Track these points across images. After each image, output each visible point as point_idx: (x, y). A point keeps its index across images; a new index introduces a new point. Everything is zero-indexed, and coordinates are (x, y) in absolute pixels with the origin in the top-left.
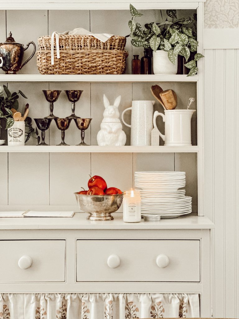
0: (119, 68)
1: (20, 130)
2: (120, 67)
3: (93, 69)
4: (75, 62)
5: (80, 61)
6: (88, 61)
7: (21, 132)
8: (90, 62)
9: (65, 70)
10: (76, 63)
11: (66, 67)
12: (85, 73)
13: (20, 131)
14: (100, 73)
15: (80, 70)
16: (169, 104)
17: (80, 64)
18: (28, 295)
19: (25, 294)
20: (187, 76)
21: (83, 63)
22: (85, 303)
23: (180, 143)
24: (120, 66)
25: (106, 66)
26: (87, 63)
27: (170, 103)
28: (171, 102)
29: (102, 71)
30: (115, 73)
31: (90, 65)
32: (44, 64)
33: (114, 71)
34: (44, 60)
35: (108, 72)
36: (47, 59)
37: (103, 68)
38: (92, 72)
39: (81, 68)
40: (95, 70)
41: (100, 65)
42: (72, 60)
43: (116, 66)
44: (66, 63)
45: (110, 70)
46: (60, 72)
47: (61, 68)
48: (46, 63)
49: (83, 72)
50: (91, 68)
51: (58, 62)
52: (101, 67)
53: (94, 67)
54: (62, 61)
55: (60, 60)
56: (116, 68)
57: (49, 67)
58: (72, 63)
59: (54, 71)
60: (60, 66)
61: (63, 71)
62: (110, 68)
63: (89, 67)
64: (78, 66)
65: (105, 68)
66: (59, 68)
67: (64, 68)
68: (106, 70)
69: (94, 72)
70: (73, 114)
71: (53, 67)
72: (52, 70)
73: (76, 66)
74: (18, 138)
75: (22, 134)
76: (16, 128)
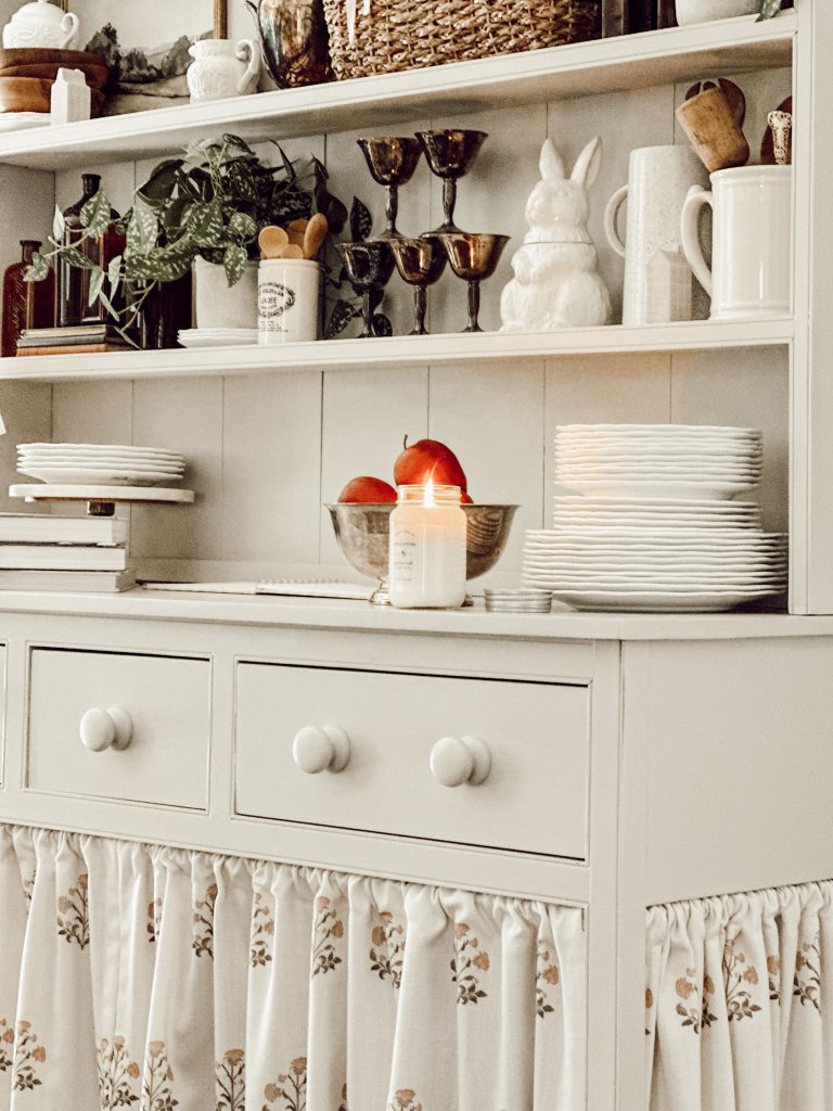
0: (543, 24)
1: (283, 288)
2: (547, 18)
3: (469, 39)
4: (415, 21)
5: (430, 15)
6: (452, 12)
7: (287, 296)
8: (455, 16)
9: (392, 56)
10: (418, 24)
11: (391, 43)
12: (449, 61)
13: (283, 295)
14: (489, 52)
15: (432, 50)
16: (704, 146)
17: (430, 27)
18: (127, 846)
19: (119, 843)
20: (759, 20)
21: (439, 22)
22: (262, 894)
23: (757, 308)
24: (546, 14)
25: (503, 23)
26: (447, 21)
27: (706, 142)
28: (707, 137)
29: (496, 44)
30: (534, 44)
31: (458, 27)
32: (337, 45)
33: (530, 36)
34: (336, 28)
35: (512, 43)
36: (341, 23)
37: (494, 32)
38: (466, 53)
39: (435, 43)
40: (474, 43)
41: (485, 21)
42: (406, 14)
43: (532, 15)
44: (391, 30)
45: (516, 36)
46: (379, 67)
47: (379, 52)
48: (340, 39)
49: (440, 56)
50: (461, 37)
51: (370, 29)
52: (488, 30)
53: (470, 34)
54: (381, 25)
55: (376, 22)
56: (534, 25)
57: (348, 53)
58: (408, 26)
59: (365, 64)
60: (376, 45)
61: (385, 61)
62: (516, 27)
63: (457, 33)
64: (426, 37)
65: (501, 32)
66: (374, 50)
67: (387, 48)
68: (505, 38)
69: (474, 51)
70: (446, 221)
71: (359, 49)
72: (359, 63)
73: (421, 35)
74: (274, 318)
75: (290, 304)
76: (270, 284)
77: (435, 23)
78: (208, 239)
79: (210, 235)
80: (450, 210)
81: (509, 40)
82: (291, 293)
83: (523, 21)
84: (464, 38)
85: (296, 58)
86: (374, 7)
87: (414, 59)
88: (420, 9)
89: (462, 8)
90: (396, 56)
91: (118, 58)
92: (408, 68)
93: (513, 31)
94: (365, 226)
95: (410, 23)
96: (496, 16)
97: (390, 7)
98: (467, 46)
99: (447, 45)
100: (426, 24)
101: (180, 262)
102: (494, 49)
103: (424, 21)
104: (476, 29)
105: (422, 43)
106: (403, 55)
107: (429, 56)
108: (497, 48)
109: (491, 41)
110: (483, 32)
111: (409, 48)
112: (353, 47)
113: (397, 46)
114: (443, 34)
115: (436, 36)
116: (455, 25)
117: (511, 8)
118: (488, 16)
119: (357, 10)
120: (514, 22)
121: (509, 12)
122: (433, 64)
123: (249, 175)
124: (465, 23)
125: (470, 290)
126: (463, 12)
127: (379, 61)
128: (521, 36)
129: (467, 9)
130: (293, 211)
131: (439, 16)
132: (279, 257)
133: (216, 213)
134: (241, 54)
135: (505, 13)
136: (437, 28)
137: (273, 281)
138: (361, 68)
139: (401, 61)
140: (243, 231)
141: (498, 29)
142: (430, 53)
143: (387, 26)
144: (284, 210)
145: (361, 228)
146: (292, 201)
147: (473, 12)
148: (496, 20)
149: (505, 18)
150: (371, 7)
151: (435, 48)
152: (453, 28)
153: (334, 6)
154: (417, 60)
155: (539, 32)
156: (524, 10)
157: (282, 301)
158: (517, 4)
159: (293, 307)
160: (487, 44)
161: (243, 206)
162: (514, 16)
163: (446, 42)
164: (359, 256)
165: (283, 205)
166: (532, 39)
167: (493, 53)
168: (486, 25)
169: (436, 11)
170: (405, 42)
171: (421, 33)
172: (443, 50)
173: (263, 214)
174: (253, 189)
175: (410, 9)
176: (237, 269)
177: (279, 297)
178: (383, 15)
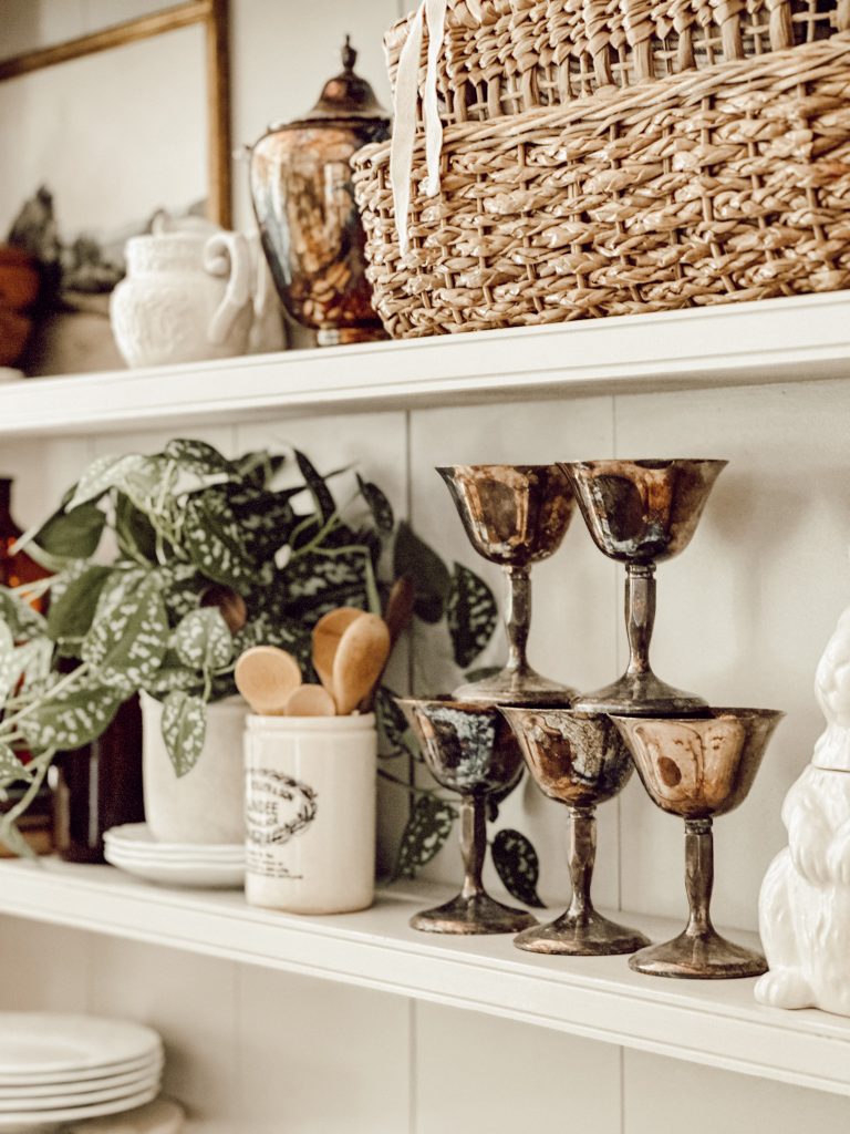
1: (292, 783)
3: (663, 256)
5: (573, 198)
6: (623, 192)
7: (299, 799)
8: (628, 201)
9: (491, 288)
10: (545, 219)
11: (489, 261)
12: (620, 307)
13: (290, 797)
15: (579, 279)
21: (592, 213)
25: (742, 221)
26: (612, 212)
29: (728, 272)
30: (826, 275)
31: (636, 229)
32: (378, 258)
33: (813, 256)
34: (377, 220)
35: (768, 270)
36: (386, 212)
37: (722, 241)
38: (658, 290)
39: (585, 265)
40: (679, 268)
41: (700, 213)
42: (519, 196)
43: (818, 204)
44: (487, 230)
45: (777, 253)
46: (467, 311)
47: (461, 280)
48: (387, 247)
49: (598, 295)
50: (645, 252)
51: (443, 227)
52: (708, 236)
53: (663, 244)
54: (463, 218)
55: (455, 209)
56: (822, 226)
57: (402, 277)
58: (523, 221)
59: (437, 303)
60: (456, 264)
61: (477, 301)
62: (774, 234)
63: (632, 242)
64: (565, 248)
65: (739, 243)
66: (454, 275)
67: (480, 270)
68: (750, 257)
69: (675, 286)
70: (633, 667)
71: (424, 270)
72: (424, 299)
73: (553, 244)
74: (274, 848)
75: (308, 818)
76: (265, 772)
77: (585, 218)
78: (133, 672)
79: (138, 662)
80: (642, 638)
81: (758, 262)
82: (307, 794)
83: (793, 218)
84: (652, 255)
85: (322, 273)
86: (451, 178)
87: (541, 300)
88: (549, 184)
89: (642, 184)
90: (499, 291)
91: (58, 246)
92: (530, 317)
93: (769, 243)
94: (483, 620)
95: (529, 214)
96: (727, 203)
97: (484, 177)
98: (660, 275)
99: (612, 271)
100: (566, 218)
101: (91, 706)
102: (724, 283)
103: (559, 212)
104: (680, 233)
105: (559, 264)
106: (514, 289)
107: (573, 294)
108: (733, 283)
109: (717, 262)
110: (694, 242)
111: (529, 273)
112: (411, 266)
113: (502, 266)
114: (602, 245)
115: (587, 247)
116: (629, 223)
117: (762, 184)
118: (705, 204)
119: (416, 183)
120: (771, 218)
121: (758, 195)
122: (583, 316)
123: (228, 522)
124: (652, 219)
125: (690, 842)
126: (647, 193)
127: (464, 300)
128: (790, 254)
129: (655, 184)
130: (332, 587)
131: (594, 199)
132: (280, 713)
133: (153, 611)
134: (214, 264)
135: (748, 197)
136: (590, 227)
137: (269, 767)
138: (429, 313)
139: (514, 303)
140: (202, 658)
141: (731, 234)
142: (574, 286)
143: (480, 221)
144: (313, 585)
145: (474, 623)
146: (328, 567)
147: (672, 192)
148: (725, 212)
149: (748, 209)
150: (442, 178)
151: (586, 277)
152: (625, 230)
153: (369, 173)
154: (549, 299)
155: (834, 245)
156: (798, 191)
157: (289, 811)
158: (779, 176)
159: (313, 824)
160: (707, 271)
161: (213, 592)
162: (770, 204)
163: (610, 261)
164: (444, 729)
165: (309, 574)
166: (820, 264)
167: (723, 292)
168: (702, 226)
169: (587, 188)
170: (519, 260)
171: (553, 238)
172: (603, 281)
173: (262, 600)
174: (235, 552)
175: (528, 183)
176: (188, 745)
177: (283, 804)
178: (471, 195)
